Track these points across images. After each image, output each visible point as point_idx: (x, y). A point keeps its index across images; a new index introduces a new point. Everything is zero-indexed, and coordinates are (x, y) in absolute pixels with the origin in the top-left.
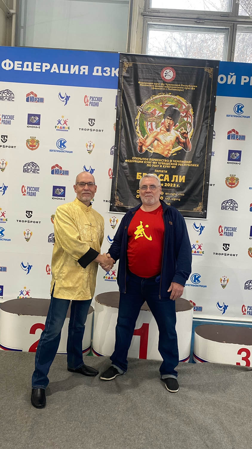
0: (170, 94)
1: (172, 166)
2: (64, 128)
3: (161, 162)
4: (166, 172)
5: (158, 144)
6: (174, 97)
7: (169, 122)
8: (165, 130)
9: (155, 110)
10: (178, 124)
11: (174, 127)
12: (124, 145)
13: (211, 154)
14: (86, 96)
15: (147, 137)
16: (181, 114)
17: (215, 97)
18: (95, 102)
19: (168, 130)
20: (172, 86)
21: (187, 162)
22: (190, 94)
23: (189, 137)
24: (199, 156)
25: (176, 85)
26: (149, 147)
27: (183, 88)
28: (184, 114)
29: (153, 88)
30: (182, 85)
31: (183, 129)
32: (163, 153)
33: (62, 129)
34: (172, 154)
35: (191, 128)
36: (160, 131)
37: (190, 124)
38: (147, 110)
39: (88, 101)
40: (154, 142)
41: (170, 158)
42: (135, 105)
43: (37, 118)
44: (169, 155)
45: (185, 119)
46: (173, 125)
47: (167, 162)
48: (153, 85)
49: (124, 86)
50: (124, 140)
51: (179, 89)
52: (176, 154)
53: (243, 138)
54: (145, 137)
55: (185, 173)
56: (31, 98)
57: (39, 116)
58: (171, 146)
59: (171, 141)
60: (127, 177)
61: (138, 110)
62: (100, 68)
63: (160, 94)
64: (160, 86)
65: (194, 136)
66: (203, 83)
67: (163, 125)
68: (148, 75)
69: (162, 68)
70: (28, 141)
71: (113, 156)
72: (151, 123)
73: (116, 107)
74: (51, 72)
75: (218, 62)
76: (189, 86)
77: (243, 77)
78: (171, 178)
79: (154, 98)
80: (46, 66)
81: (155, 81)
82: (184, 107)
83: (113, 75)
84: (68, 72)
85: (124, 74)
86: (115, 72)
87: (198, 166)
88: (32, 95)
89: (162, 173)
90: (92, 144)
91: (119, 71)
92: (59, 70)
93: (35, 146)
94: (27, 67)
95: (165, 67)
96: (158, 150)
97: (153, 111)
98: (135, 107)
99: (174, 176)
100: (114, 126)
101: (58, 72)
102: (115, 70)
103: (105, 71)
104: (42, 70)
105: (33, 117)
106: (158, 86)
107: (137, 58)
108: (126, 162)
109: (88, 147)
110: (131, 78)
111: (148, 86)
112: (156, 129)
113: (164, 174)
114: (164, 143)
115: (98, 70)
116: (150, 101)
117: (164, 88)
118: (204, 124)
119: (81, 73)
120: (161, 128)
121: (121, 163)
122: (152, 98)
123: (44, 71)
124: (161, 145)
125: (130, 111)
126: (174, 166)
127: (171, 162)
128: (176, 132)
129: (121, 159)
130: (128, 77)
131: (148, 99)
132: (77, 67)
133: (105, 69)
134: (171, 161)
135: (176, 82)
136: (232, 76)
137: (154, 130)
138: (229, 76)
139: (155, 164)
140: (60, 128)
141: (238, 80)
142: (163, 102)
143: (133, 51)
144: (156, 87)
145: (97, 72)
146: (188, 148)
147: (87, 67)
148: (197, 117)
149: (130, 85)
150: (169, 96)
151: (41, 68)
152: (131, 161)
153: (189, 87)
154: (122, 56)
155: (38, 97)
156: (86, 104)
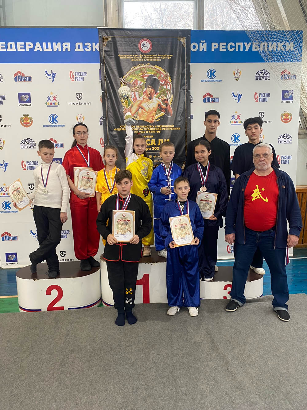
0: (149, 64)
1: (156, 131)
2: (54, 104)
3: (147, 128)
4: (152, 137)
5: (142, 111)
6: (153, 67)
7: (150, 91)
8: (147, 98)
9: (137, 81)
10: (158, 92)
11: (155, 95)
12: (111, 115)
13: (190, 118)
14: (71, 72)
15: (132, 106)
16: (161, 82)
17: (189, 64)
18: (80, 77)
19: (150, 98)
20: (150, 57)
21: (170, 126)
22: (167, 63)
23: (169, 103)
24: (180, 120)
25: (153, 56)
26: (135, 115)
27: (160, 58)
28: (163, 82)
29: (133, 60)
30: (159, 55)
31: (163, 96)
32: (148, 120)
33: (52, 105)
34: (156, 120)
35: (171, 95)
36: (143, 100)
37: (169, 91)
38: (130, 80)
39: (73, 76)
40: (138, 110)
41: (154, 124)
42: (118, 77)
43: (28, 97)
44: (154, 121)
45: (165, 87)
46: (155, 93)
47: (152, 128)
48: (132, 57)
49: (106, 59)
50: (111, 110)
51: (156, 59)
52: (159, 120)
53: (217, 100)
54: (130, 107)
55: (169, 137)
56: (19, 77)
57: (29, 94)
58: (154, 112)
59: (154, 107)
60: (117, 144)
61: (121, 82)
62: (81, 44)
63: (139, 65)
64: (139, 58)
65: (174, 101)
66: (178, 51)
67: (145, 94)
68: (126, 47)
69: (139, 40)
70: (21, 119)
71: (102, 126)
72: (134, 93)
73: (100, 80)
74: (35, 51)
75: (190, 30)
76: (166, 55)
77: (213, 44)
78: (157, 142)
79: (134, 69)
80: (29, 45)
81: (134, 53)
82: (163, 76)
83: (94, 50)
84: (51, 50)
85: (105, 48)
86: (96, 47)
87: (180, 129)
88: (19, 75)
89: (149, 138)
90: (82, 117)
91: (99, 46)
92: (42, 48)
93: (29, 123)
94: (11, 47)
95: (141, 39)
96: (143, 117)
97: (134, 82)
98: (118, 80)
99: (159, 140)
100: (101, 99)
101: (42, 51)
102: (96, 45)
103: (86, 47)
104: (25, 49)
105: (23, 95)
106: (137, 58)
107: (114, 32)
108: (115, 131)
109: (79, 119)
110: (111, 52)
111: (127, 58)
112: (139, 98)
113: (151, 139)
114: (148, 111)
115: (79, 46)
116: (131, 73)
117: (143, 59)
118: (181, 90)
119: (64, 50)
120: (144, 97)
121: (111, 132)
122: (133, 69)
123: (28, 50)
124: (145, 113)
125: (113, 83)
126: (158, 131)
127: (156, 128)
128: (157, 99)
129: (111, 128)
130: (109, 51)
131: (129, 70)
132: (59, 44)
133: (86, 44)
134: (156, 126)
135: (153, 53)
136: (203, 43)
137: (137, 99)
138: (200, 43)
139: (142, 131)
140: (50, 104)
141: (209, 47)
142: (143, 72)
143: (111, 25)
144: (135, 59)
145: (79, 48)
146: (170, 113)
147: (68, 44)
148: (174, 84)
149: (111, 58)
150: (148, 66)
151: (25, 47)
152: (119, 130)
153: (165, 57)
154: (100, 31)
155: (25, 76)
156: (72, 79)
